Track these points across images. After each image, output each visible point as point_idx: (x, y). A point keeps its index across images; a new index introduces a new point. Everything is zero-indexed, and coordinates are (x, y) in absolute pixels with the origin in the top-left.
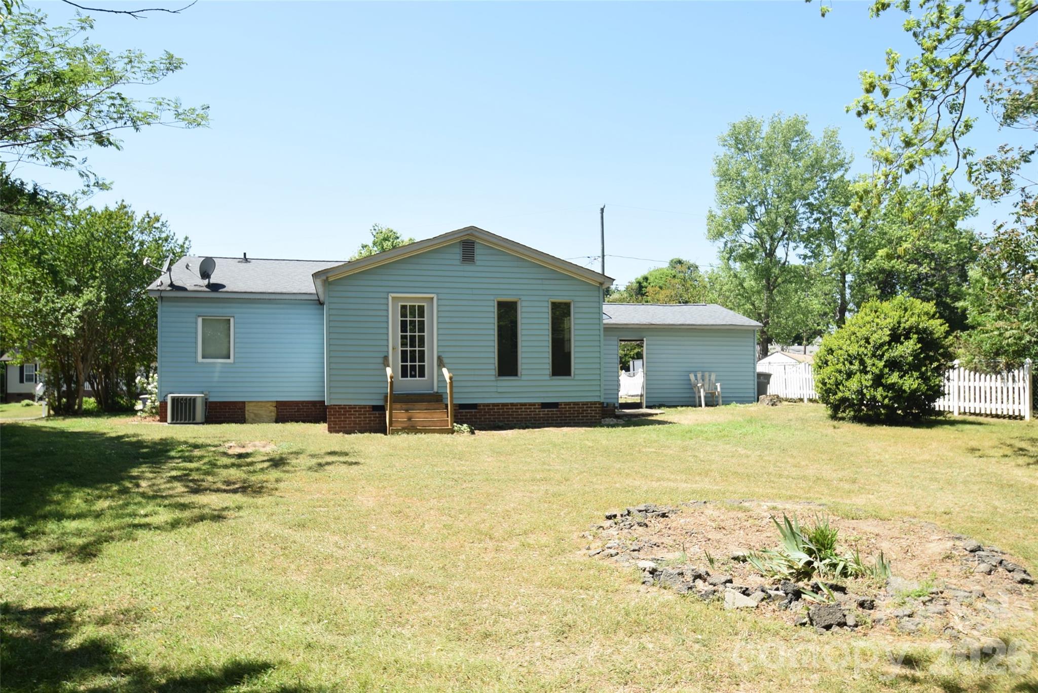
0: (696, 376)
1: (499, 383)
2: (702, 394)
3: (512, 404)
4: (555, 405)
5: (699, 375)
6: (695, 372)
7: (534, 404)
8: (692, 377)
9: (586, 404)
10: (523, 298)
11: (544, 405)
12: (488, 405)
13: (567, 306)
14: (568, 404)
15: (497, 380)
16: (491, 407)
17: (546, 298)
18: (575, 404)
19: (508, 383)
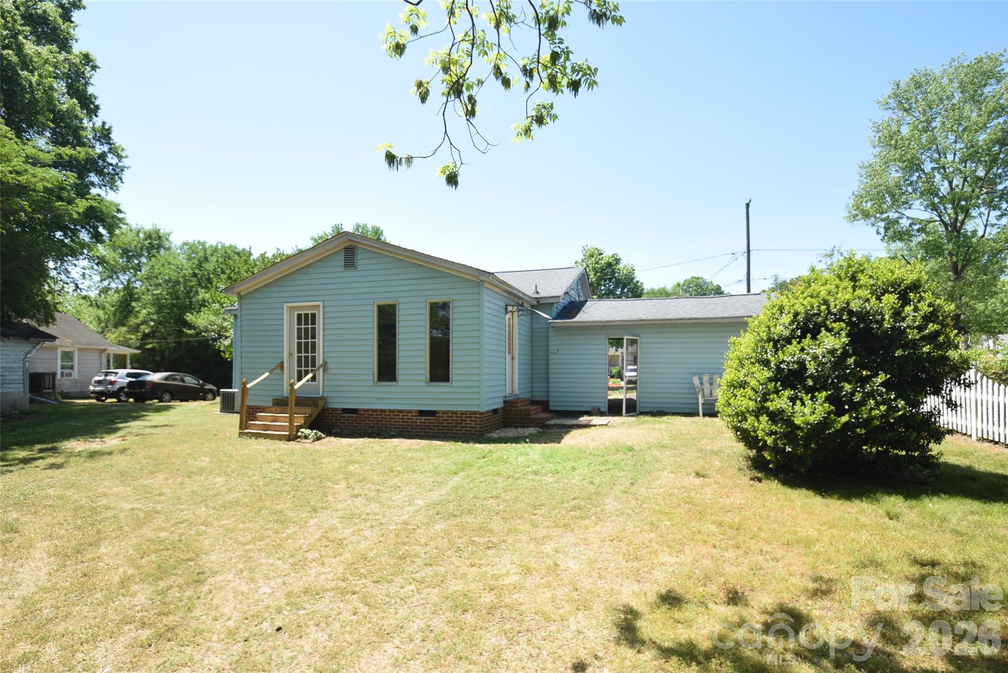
0: (701, 379)
1: (377, 389)
2: (701, 401)
3: (390, 411)
4: (432, 413)
5: (706, 379)
6: (700, 376)
7: (411, 412)
8: (696, 381)
9: (465, 413)
10: (401, 300)
11: (422, 413)
12: (368, 410)
13: (445, 306)
14: (446, 412)
15: (374, 386)
16: (370, 413)
17: (423, 299)
18: (453, 412)
19: (387, 388)
